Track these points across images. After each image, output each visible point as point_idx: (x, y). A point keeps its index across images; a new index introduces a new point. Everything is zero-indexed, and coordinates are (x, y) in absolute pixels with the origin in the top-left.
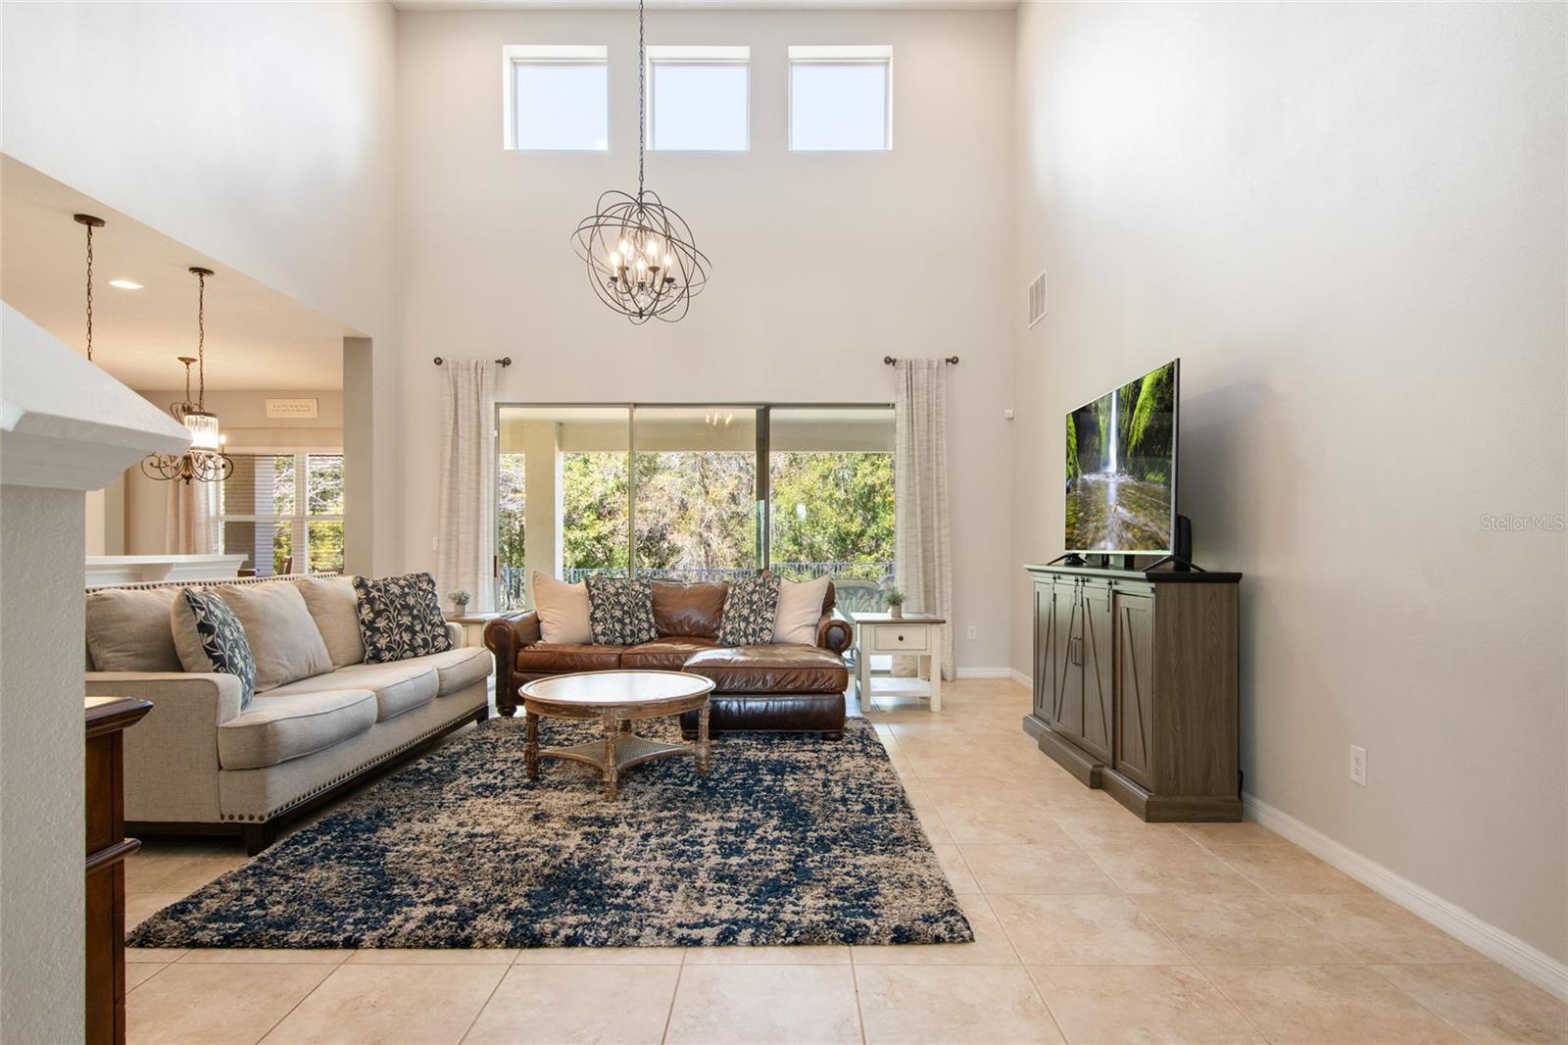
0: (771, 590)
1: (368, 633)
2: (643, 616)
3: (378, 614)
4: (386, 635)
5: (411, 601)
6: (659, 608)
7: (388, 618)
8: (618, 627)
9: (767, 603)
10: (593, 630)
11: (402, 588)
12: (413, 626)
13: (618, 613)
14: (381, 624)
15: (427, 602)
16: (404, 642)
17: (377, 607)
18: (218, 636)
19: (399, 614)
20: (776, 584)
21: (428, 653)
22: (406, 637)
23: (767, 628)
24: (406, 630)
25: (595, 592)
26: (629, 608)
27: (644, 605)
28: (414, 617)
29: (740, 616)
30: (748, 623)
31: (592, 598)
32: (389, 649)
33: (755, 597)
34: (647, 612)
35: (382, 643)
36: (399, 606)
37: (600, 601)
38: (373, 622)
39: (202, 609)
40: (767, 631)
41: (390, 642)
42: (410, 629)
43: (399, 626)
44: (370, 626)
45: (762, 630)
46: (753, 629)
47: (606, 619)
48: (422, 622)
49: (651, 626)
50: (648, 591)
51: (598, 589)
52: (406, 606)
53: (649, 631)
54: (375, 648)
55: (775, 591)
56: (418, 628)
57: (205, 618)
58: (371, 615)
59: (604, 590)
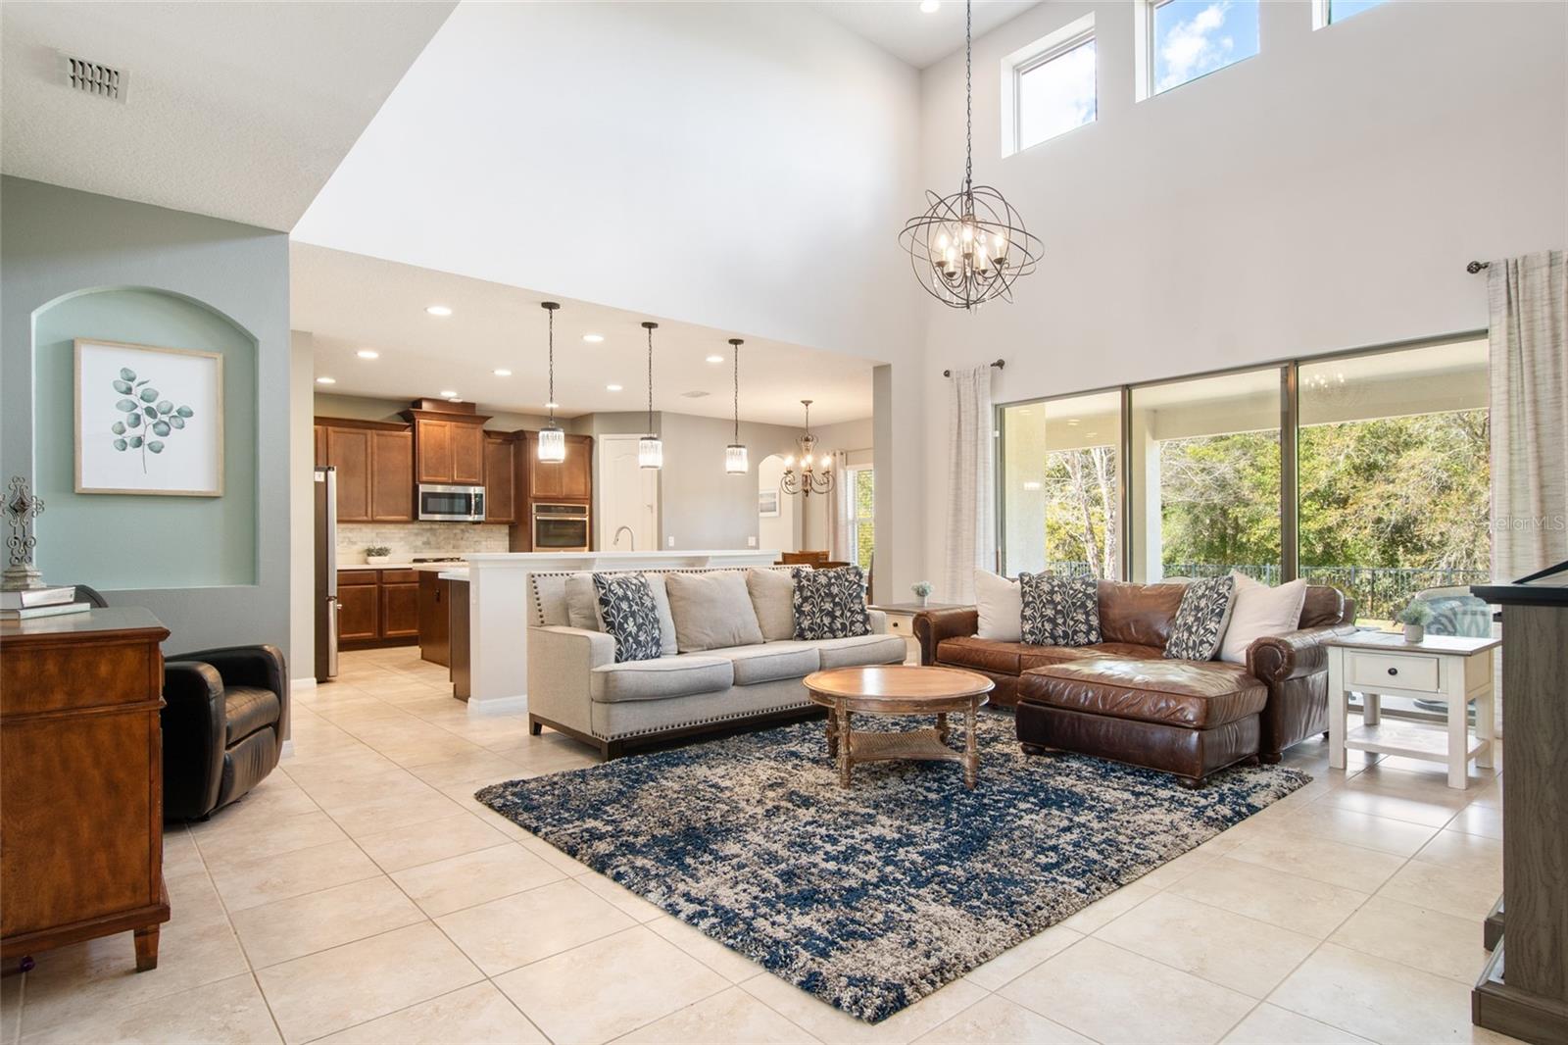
0: (1219, 594)
1: (797, 615)
2: (1081, 617)
3: (805, 599)
4: (809, 618)
5: (835, 590)
6: (1102, 609)
7: (813, 603)
8: (1048, 626)
9: (1213, 611)
10: (1022, 628)
11: (830, 579)
12: (833, 611)
13: (1050, 612)
14: (807, 608)
15: (850, 592)
16: (824, 624)
17: (805, 594)
18: (612, 607)
19: (822, 600)
20: (1226, 587)
21: (845, 636)
22: (827, 620)
23: (1208, 642)
24: (826, 615)
25: (1027, 589)
26: (1064, 607)
27: (1083, 605)
28: (836, 604)
29: (1185, 624)
30: (1191, 633)
31: (1023, 594)
32: (811, 630)
33: (1203, 602)
34: (1087, 614)
35: (806, 624)
36: (823, 594)
37: (1031, 599)
38: (801, 606)
39: (603, 588)
40: (1207, 645)
41: (812, 623)
42: (831, 614)
43: (821, 611)
44: (799, 609)
45: (1202, 642)
46: (1194, 641)
47: (1035, 617)
48: (841, 609)
49: (1091, 628)
50: (1090, 590)
51: (1031, 586)
52: (830, 595)
53: (1087, 634)
54: (801, 627)
55: (1224, 596)
56: (838, 613)
57: (605, 594)
58: (800, 600)
59: (1037, 587)
